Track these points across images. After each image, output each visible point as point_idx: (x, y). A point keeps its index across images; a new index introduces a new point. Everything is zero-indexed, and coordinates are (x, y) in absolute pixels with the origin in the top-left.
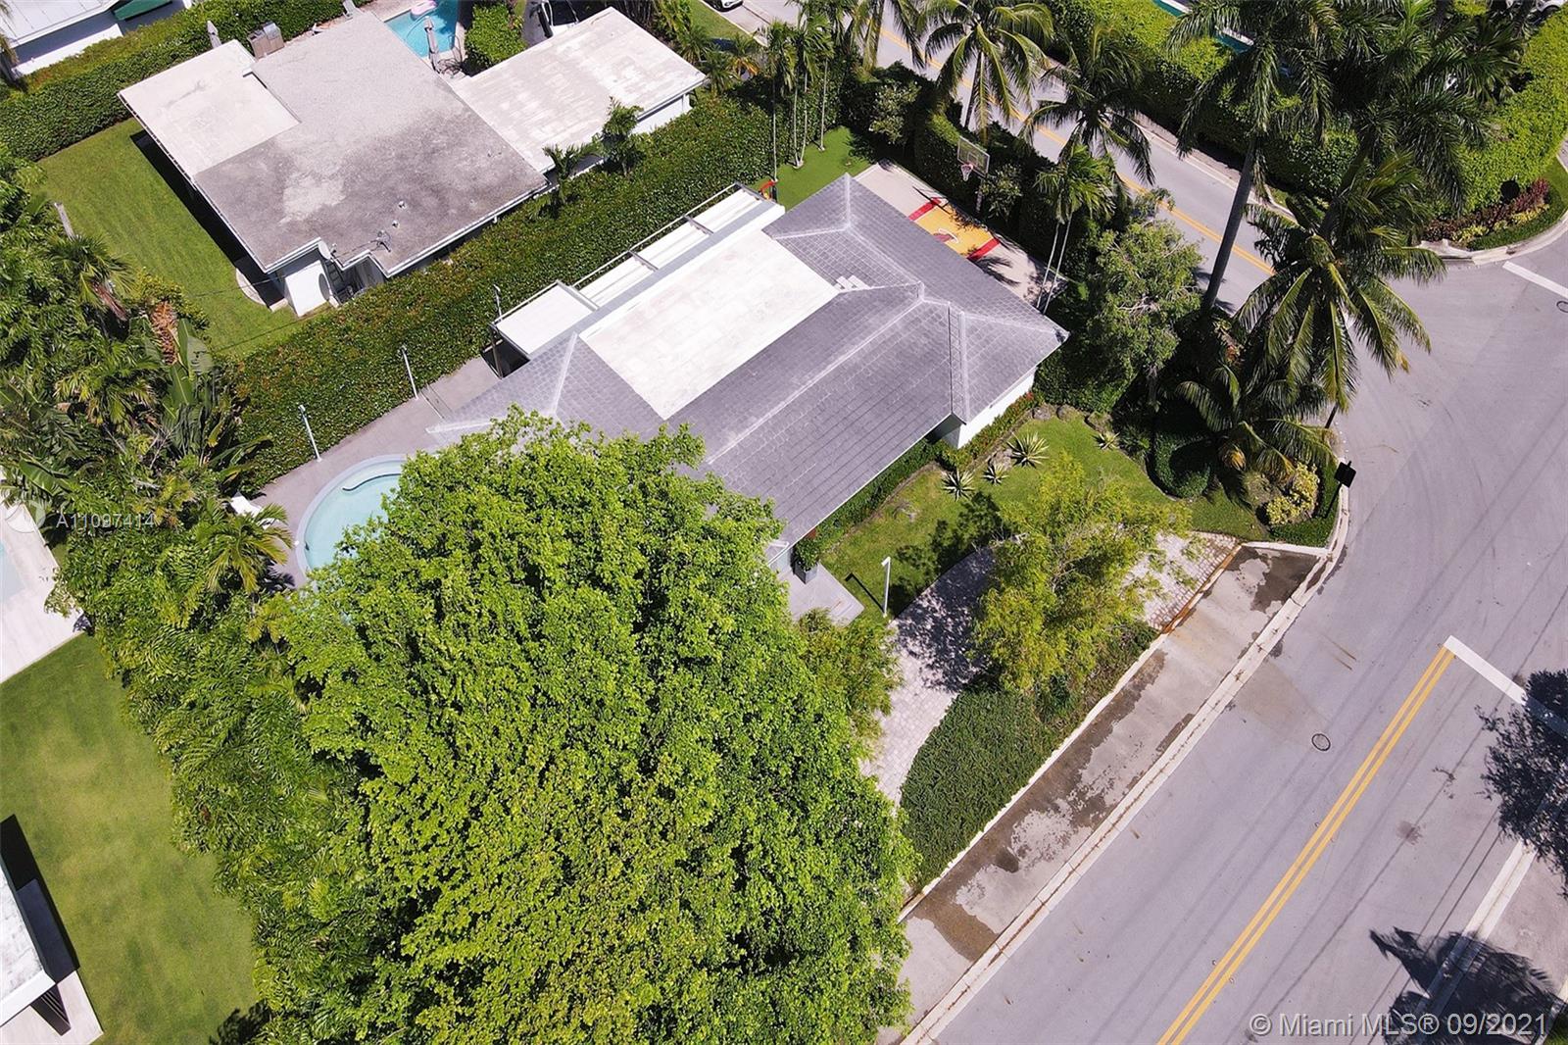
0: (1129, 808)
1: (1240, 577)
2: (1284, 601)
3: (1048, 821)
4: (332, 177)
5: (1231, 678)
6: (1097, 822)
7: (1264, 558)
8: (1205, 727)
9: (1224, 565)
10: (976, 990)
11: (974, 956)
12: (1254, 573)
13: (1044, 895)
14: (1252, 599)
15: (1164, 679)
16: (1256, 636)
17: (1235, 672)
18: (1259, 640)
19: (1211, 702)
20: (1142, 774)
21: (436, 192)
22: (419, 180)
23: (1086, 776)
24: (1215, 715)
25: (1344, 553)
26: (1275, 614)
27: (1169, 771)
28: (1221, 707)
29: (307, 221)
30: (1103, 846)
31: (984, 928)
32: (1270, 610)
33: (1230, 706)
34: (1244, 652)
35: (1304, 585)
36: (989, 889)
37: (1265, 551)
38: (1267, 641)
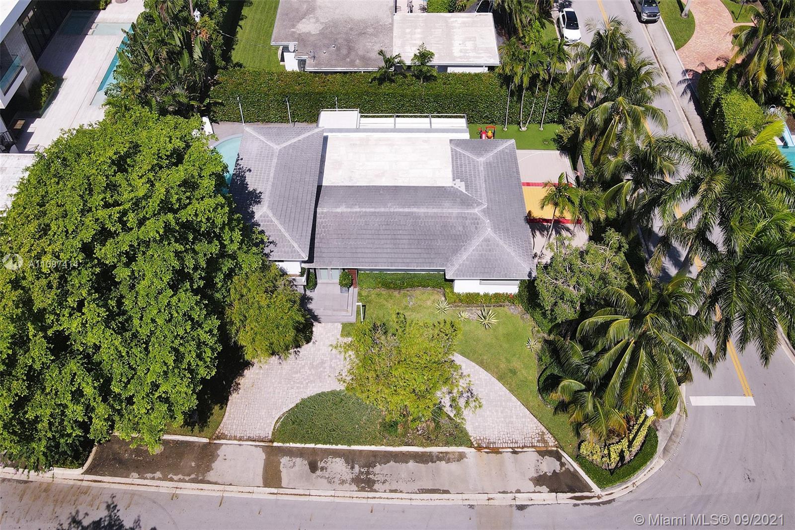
0: (380, 498)
1: (540, 461)
2: (551, 491)
3: (344, 469)
4: (322, 23)
5: (486, 496)
6: (363, 489)
7: (562, 465)
8: (450, 503)
9: (538, 449)
10: (254, 496)
11: (267, 484)
12: (549, 466)
13: (313, 492)
14: (535, 475)
15: (454, 466)
16: (518, 491)
17: (490, 496)
18: (518, 495)
19: (465, 496)
20: (401, 492)
21: (350, 49)
22: (348, 41)
23: (378, 468)
24: (460, 503)
25: (609, 502)
26: (540, 492)
27: (414, 503)
28: (467, 503)
29: (299, 34)
30: (355, 501)
31: (279, 480)
32: (538, 488)
33: (471, 506)
34: (504, 492)
35: (570, 495)
36: (296, 468)
37: (566, 462)
38: (522, 499)
